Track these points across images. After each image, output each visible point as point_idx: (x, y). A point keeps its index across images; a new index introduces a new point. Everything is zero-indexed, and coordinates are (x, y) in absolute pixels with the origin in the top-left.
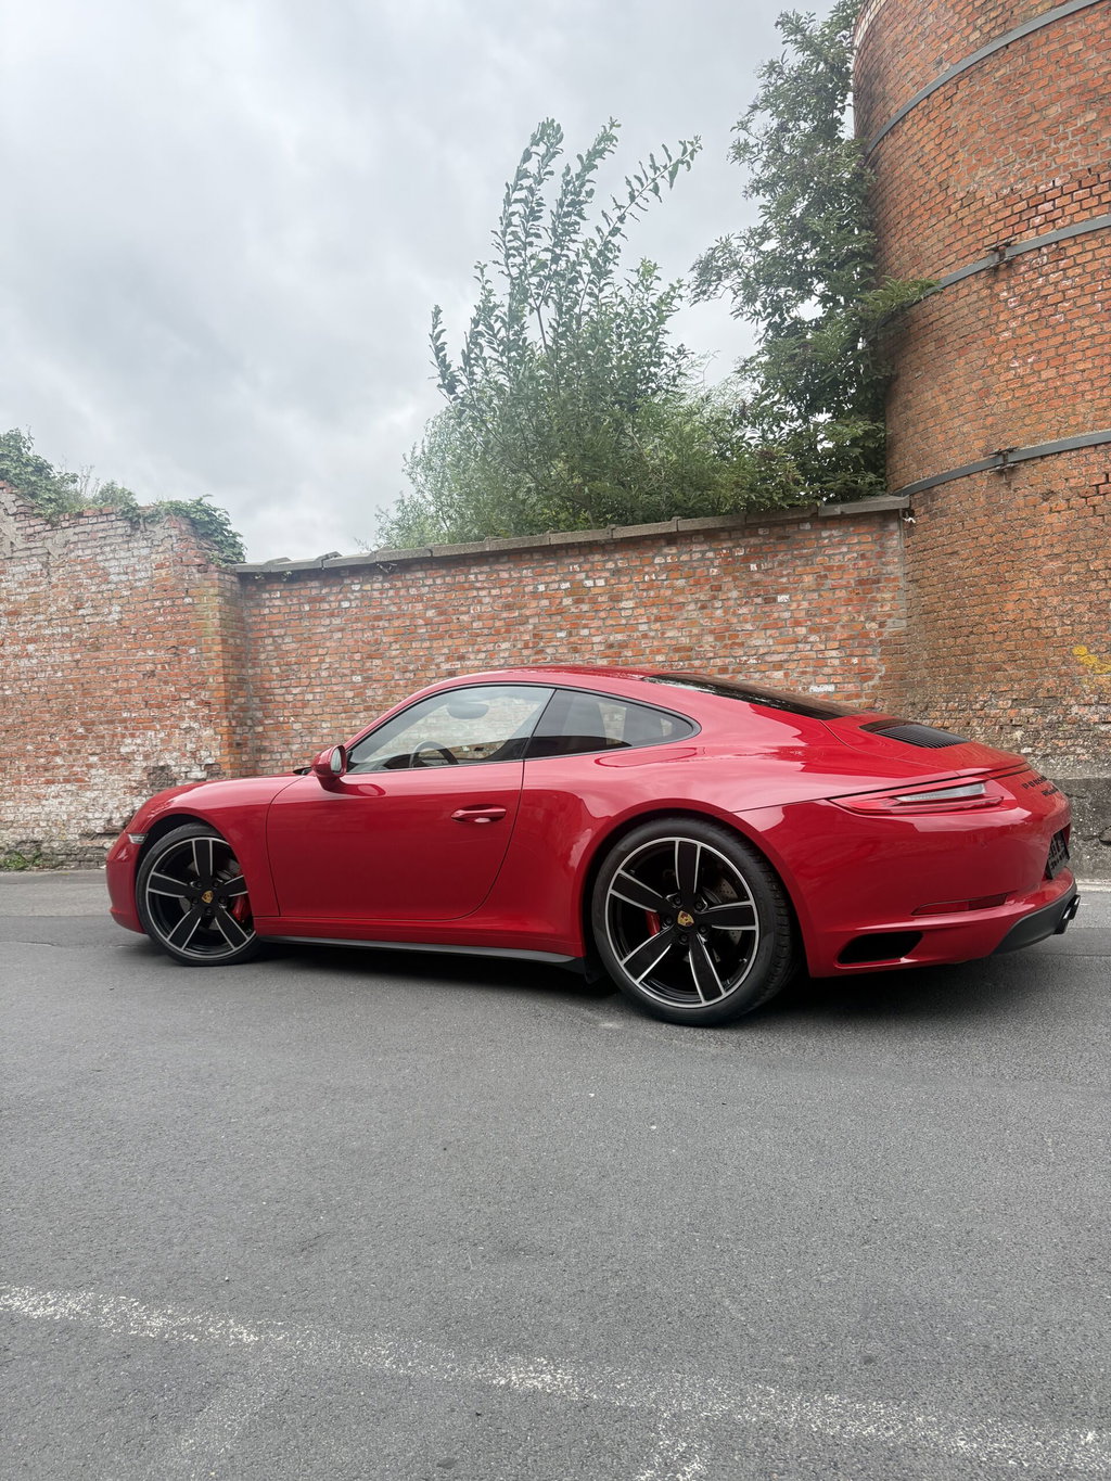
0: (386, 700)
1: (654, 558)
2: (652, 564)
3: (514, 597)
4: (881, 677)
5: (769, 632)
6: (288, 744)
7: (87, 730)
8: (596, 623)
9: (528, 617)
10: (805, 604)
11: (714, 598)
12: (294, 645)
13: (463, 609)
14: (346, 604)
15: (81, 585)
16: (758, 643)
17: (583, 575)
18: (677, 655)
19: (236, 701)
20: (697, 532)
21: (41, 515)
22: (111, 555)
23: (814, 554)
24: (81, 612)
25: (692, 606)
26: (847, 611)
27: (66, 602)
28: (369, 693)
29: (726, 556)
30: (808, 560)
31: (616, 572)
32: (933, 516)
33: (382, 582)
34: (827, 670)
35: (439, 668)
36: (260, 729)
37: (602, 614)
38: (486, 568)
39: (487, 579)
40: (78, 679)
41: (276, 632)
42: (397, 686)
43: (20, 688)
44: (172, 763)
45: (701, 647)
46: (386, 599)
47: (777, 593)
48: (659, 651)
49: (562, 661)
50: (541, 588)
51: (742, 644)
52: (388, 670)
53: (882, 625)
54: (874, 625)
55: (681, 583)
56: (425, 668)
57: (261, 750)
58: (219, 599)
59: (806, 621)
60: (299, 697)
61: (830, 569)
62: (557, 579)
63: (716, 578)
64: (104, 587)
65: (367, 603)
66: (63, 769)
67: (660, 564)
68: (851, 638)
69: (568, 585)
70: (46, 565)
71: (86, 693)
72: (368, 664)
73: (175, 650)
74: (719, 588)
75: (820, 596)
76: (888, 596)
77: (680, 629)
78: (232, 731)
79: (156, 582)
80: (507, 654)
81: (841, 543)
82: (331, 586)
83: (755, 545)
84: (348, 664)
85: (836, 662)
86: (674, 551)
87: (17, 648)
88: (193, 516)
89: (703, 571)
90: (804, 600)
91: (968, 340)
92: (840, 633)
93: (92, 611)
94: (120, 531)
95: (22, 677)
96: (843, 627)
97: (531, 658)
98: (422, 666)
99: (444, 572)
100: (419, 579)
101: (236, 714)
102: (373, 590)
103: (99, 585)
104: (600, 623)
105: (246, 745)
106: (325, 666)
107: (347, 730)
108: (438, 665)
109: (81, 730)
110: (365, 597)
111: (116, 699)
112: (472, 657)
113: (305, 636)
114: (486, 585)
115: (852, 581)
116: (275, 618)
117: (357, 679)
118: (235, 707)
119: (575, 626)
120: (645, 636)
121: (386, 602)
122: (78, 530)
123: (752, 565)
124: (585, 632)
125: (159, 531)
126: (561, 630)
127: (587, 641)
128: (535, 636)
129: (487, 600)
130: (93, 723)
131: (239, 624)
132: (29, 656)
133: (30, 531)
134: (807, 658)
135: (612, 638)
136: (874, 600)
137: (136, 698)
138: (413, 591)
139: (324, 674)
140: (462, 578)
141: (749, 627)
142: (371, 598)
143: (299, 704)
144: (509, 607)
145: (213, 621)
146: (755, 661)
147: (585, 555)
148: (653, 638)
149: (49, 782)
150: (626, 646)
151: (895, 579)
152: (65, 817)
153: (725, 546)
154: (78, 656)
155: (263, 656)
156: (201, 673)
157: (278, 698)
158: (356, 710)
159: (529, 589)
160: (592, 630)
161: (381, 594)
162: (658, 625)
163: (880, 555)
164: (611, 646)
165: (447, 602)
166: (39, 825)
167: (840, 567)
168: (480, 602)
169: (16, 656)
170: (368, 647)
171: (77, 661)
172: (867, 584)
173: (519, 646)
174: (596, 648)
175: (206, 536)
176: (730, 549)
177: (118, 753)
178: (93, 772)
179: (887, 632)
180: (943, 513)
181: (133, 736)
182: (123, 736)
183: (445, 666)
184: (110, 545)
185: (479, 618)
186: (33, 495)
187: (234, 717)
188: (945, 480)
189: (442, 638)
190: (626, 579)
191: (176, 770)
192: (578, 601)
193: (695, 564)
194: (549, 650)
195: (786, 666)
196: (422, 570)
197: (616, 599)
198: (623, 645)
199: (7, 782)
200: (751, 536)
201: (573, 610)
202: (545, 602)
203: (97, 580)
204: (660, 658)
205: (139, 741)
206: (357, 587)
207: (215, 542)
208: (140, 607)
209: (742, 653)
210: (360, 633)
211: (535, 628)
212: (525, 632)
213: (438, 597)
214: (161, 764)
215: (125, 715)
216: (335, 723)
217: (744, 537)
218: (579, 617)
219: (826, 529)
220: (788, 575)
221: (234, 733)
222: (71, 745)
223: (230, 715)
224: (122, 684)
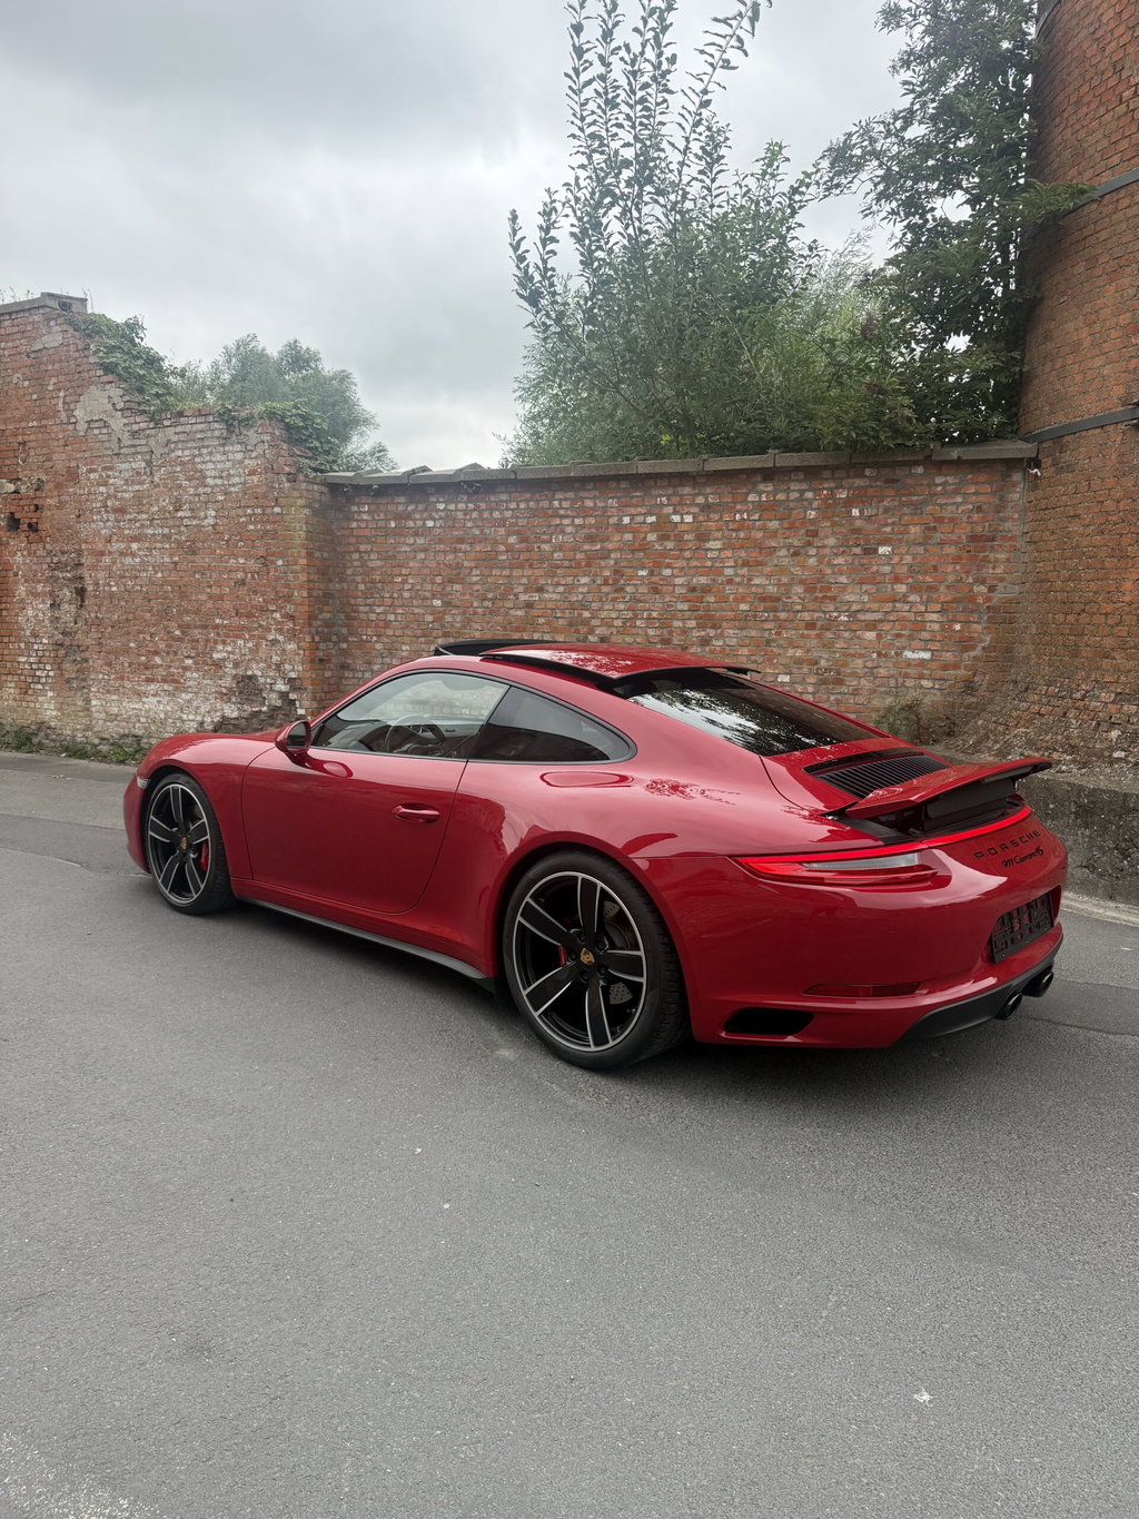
0: (464, 627)
1: (747, 494)
2: (745, 501)
3: (597, 528)
4: (984, 648)
5: (865, 587)
6: (369, 663)
7: (183, 633)
8: (680, 563)
9: (610, 551)
10: (908, 559)
11: (809, 544)
12: (379, 563)
13: (545, 537)
14: (430, 524)
15: (180, 486)
16: (851, 598)
17: (670, 509)
18: (762, 604)
19: (320, 617)
20: (797, 469)
21: (144, 412)
22: (208, 458)
23: (925, 503)
24: (180, 514)
25: (783, 552)
26: (954, 570)
27: (165, 503)
28: (448, 618)
29: (827, 498)
30: (917, 508)
31: (706, 508)
32: (1059, 471)
33: (466, 503)
34: (925, 635)
35: (517, 598)
36: (344, 646)
37: (687, 554)
38: (571, 495)
39: (571, 508)
40: (175, 581)
41: (363, 548)
42: (475, 613)
43: (125, 586)
44: (259, 673)
45: (790, 598)
46: (469, 520)
47: (879, 544)
48: (742, 599)
49: (641, 602)
50: (626, 520)
51: (834, 599)
52: (467, 597)
53: (992, 589)
54: (983, 589)
55: (774, 524)
56: (504, 597)
57: (344, 667)
58: (307, 511)
59: (907, 578)
60: (381, 617)
61: (940, 520)
62: (643, 511)
63: (813, 522)
64: (201, 490)
65: (450, 523)
66: (161, 669)
67: (753, 502)
68: (955, 600)
69: (653, 519)
70: (149, 463)
71: (183, 596)
72: (449, 589)
73: (265, 561)
74: (815, 534)
75: (926, 550)
76: (1002, 556)
77: (768, 576)
78: (314, 647)
79: (249, 488)
80: (585, 590)
81: (956, 492)
82: (417, 503)
83: (859, 488)
84: (429, 587)
85: (936, 627)
86: (770, 488)
87: (123, 546)
88: (287, 420)
89: (799, 514)
90: (907, 553)
91: (1122, 262)
92: (944, 594)
93: (188, 514)
94: (217, 433)
95: (127, 574)
96: (948, 587)
97: (610, 596)
98: (501, 595)
99: (528, 496)
100: (503, 501)
101: (320, 629)
102: (457, 510)
103: (196, 488)
104: (684, 563)
105: (329, 661)
106: (407, 587)
108: (516, 595)
109: (177, 633)
110: (449, 517)
111: (210, 604)
112: (551, 589)
113: (390, 554)
114: (569, 512)
115: (964, 537)
116: (362, 533)
117: (437, 603)
118: (319, 623)
119: (659, 565)
120: (730, 581)
121: (469, 524)
122: (179, 429)
123: (854, 510)
124: (667, 572)
125: (252, 435)
126: (643, 568)
127: (668, 581)
128: (616, 572)
129: (569, 529)
130: (189, 627)
131: (328, 537)
132: (133, 555)
133: (135, 427)
134: (903, 619)
135: (695, 581)
136: (986, 560)
137: (228, 605)
138: (496, 514)
139: (406, 595)
140: (545, 504)
141: (843, 579)
142: (454, 519)
143: (381, 624)
144: (591, 539)
145: (300, 534)
146: (846, 619)
147: (674, 487)
148: (738, 584)
149: (149, 681)
150: (710, 591)
151: (1011, 539)
152: (162, 716)
153: (826, 486)
154: (176, 559)
155: (349, 572)
156: (287, 586)
157: (362, 616)
158: (434, 635)
159: (613, 520)
160: (676, 571)
161: (465, 515)
162: (745, 571)
163: (999, 509)
164: (693, 589)
165: (529, 529)
166: (139, 721)
167: (952, 520)
168: (563, 532)
169: (122, 554)
170: (449, 571)
171: (176, 563)
172: (981, 542)
173: (599, 582)
174: (678, 590)
175: (299, 442)
176: (831, 489)
177: (211, 658)
178: (188, 674)
179: (997, 597)
180: (1070, 468)
181: (224, 643)
182: (216, 642)
183: (523, 597)
184: (208, 447)
185: (560, 548)
186: (141, 391)
187: (317, 633)
188: (1075, 430)
189: (521, 566)
190: (716, 517)
191: (262, 680)
192: (663, 538)
193: (791, 505)
194: (629, 589)
195: (880, 626)
196: (506, 492)
197: (703, 537)
198: (706, 590)
199: (113, 676)
200: (856, 477)
201: (657, 547)
202: (628, 537)
203: (195, 483)
204: (743, 607)
205: (229, 649)
206: (441, 506)
207: (310, 449)
208: (233, 513)
209: (832, 608)
210: (442, 554)
211: (616, 564)
212: (606, 567)
213: (522, 522)
214: (249, 673)
215: (217, 621)
216: (415, 647)
217: (848, 477)
218: (663, 554)
219: (940, 474)
220: (893, 523)
221: (317, 649)
222: (169, 646)
223: (313, 630)
224: (215, 590)
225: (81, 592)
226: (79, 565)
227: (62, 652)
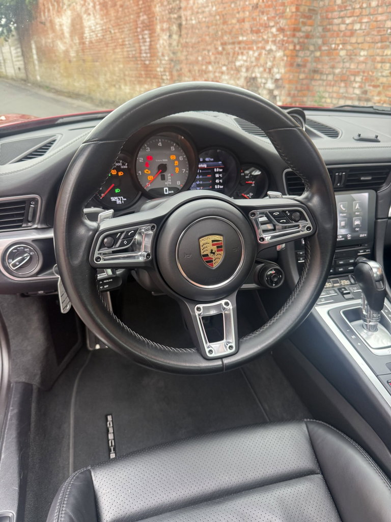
6: (333, 67)
7: (223, 48)
19: (303, 29)
36: (318, 54)
43: (198, 19)
44: (258, 75)
57: (315, 71)
60: (350, 27)
71: (224, 22)
78: (293, 55)
95: (200, 11)
101: (301, 40)
105: (305, 66)
107: (378, 58)
109: (220, 48)
111: (237, 26)
118: (301, 34)
130: (226, 44)
137: (247, 25)
143: (348, 33)
157: (335, 28)
177: (235, 65)
181: (242, 54)
182: (238, 54)
187: (299, 43)
191: (259, 80)
205: (245, 58)
214: (254, 75)
215: (241, 38)
221: (297, 56)
222: (216, 58)
223: (296, 40)
224: (241, 15)
225: (180, 25)
226: (180, 8)
227: (173, 64)
